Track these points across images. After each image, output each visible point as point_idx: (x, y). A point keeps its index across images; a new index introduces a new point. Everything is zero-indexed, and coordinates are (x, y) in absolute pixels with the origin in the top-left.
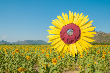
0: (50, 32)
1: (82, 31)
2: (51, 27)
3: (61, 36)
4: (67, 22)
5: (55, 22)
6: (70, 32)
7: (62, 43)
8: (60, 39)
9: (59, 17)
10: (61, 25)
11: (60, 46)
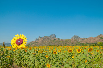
0: (12, 41)
1: (23, 41)
2: (13, 39)
3: (16, 43)
4: (19, 38)
5: (14, 37)
6: (19, 42)
7: (16, 45)
8: (15, 44)
9: (16, 36)
10: (16, 39)
11: (15, 46)
